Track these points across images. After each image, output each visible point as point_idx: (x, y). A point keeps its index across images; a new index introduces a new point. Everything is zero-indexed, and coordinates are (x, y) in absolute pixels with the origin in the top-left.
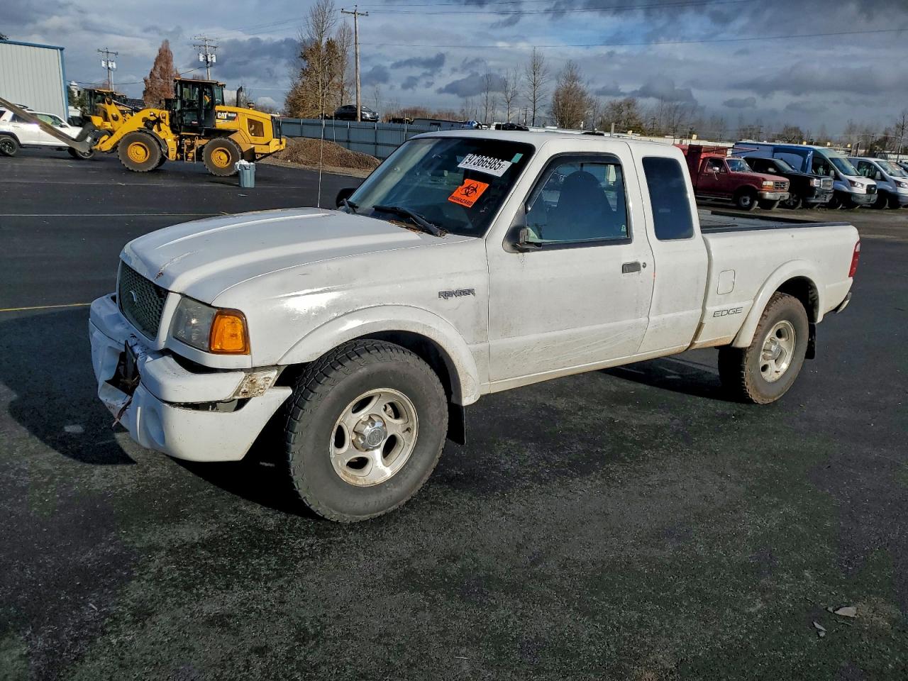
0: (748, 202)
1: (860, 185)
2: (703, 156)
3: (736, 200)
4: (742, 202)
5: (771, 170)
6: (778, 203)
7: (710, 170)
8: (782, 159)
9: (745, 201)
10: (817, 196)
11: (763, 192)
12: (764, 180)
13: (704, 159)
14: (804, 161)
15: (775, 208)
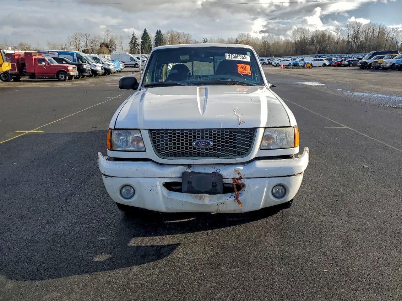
0: (64, 78)
1: (98, 66)
2: (34, 57)
3: (58, 77)
4: (61, 78)
5: (64, 62)
6: (74, 76)
7: (40, 64)
8: (65, 57)
9: (62, 77)
10: (87, 72)
11: (69, 72)
12: (68, 67)
13: (34, 59)
14: (73, 58)
15: (73, 79)
